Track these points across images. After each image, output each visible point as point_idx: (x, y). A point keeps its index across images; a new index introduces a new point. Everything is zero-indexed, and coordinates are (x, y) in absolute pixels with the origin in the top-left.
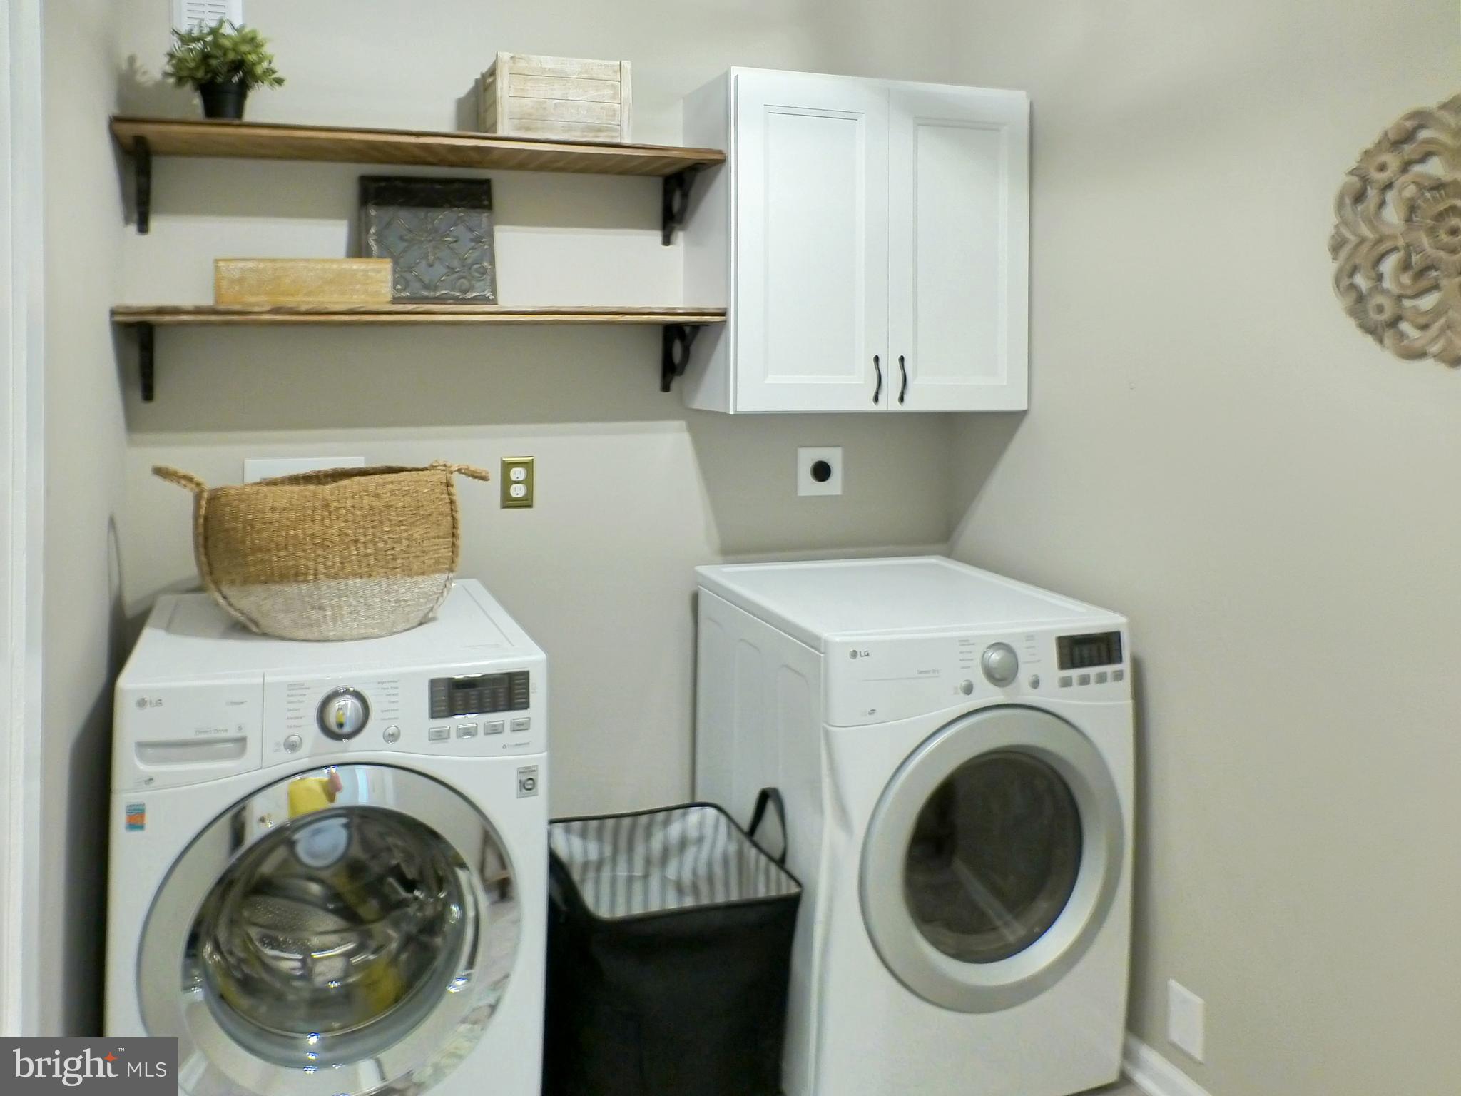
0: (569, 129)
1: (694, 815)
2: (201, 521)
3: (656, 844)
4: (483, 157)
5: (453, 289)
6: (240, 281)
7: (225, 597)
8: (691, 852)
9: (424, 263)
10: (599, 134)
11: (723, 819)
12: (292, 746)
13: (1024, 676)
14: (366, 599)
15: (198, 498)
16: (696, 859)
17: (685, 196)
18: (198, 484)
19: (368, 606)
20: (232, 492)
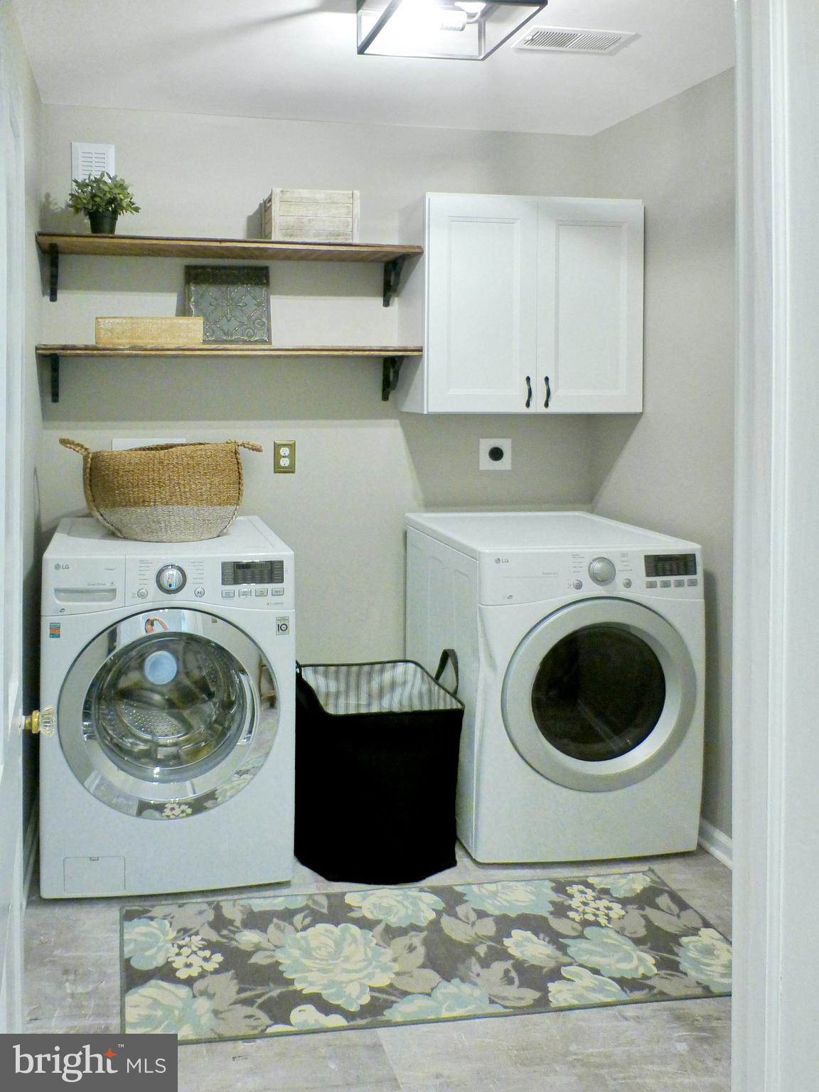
0: (319, 235)
1: (401, 667)
2: (88, 470)
3: (375, 685)
4: (263, 253)
5: (243, 335)
6: (111, 330)
7: (101, 515)
8: (398, 691)
9: (225, 319)
10: (338, 237)
11: (419, 669)
12: (142, 595)
13: (620, 579)
14: (185, 518)
15: (85, 458)
16: (402, 695)
17: (398, 275)
18: (86, 449)
19: (186, 522)
20: (106, 454)
